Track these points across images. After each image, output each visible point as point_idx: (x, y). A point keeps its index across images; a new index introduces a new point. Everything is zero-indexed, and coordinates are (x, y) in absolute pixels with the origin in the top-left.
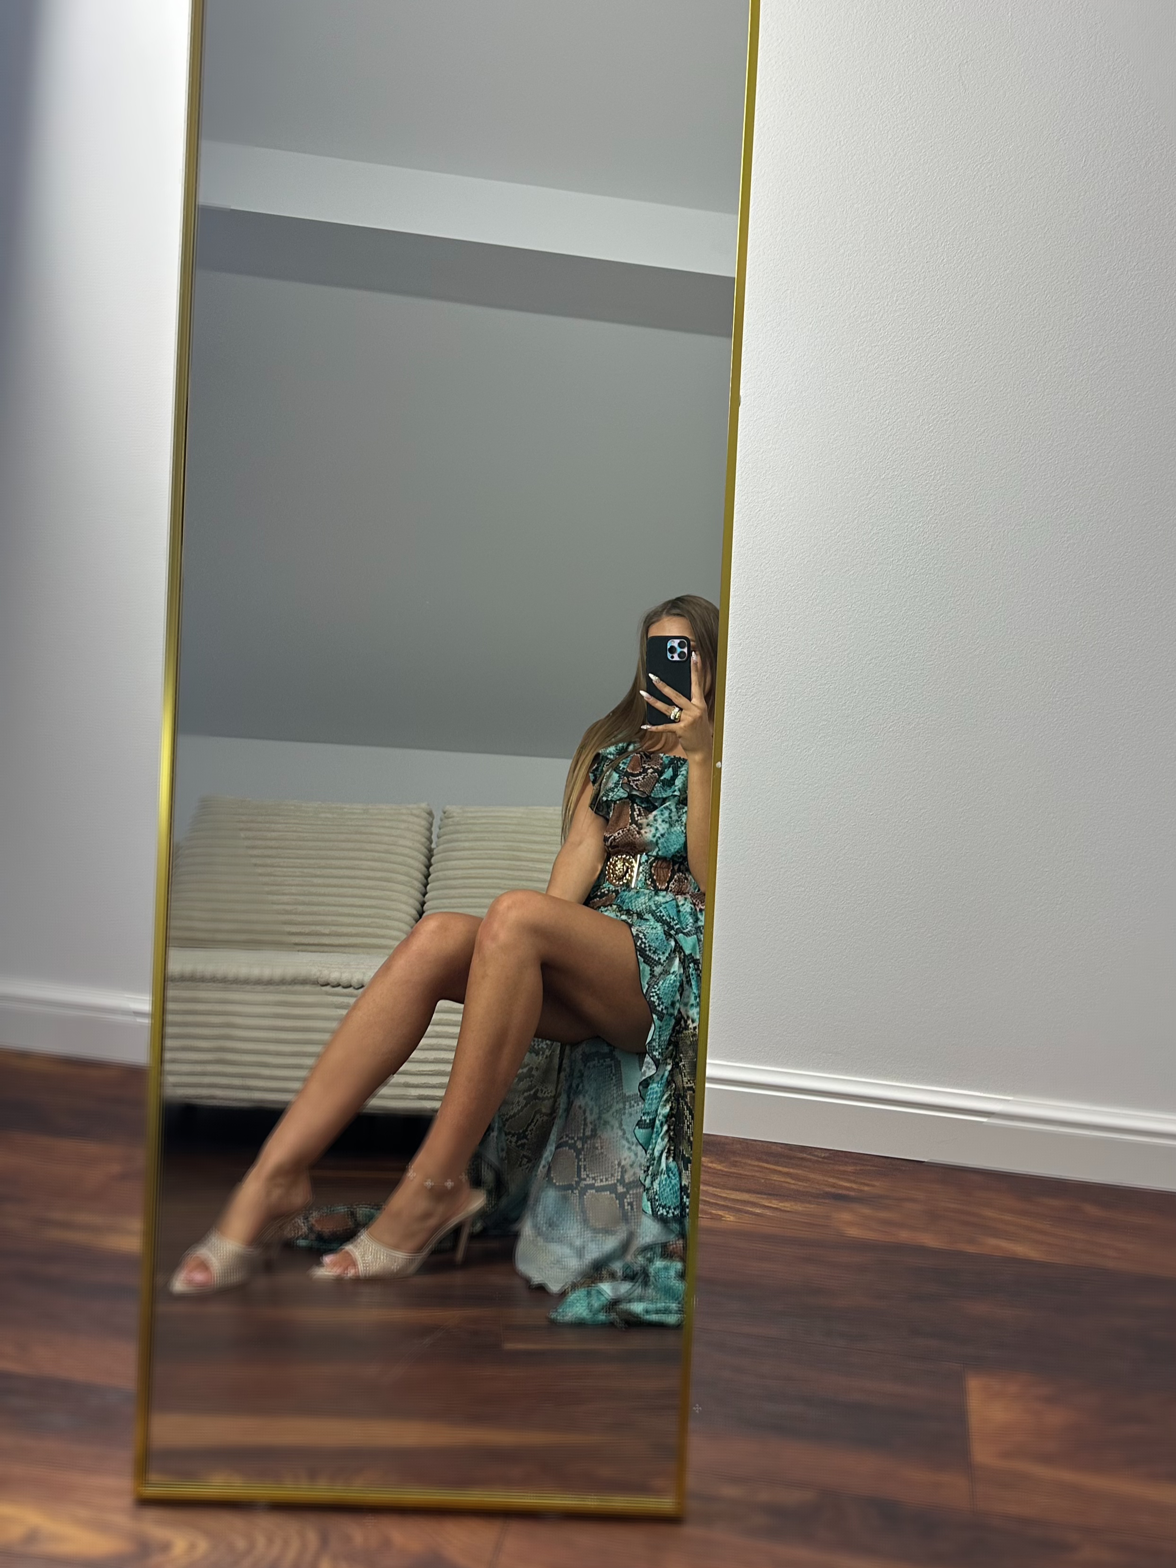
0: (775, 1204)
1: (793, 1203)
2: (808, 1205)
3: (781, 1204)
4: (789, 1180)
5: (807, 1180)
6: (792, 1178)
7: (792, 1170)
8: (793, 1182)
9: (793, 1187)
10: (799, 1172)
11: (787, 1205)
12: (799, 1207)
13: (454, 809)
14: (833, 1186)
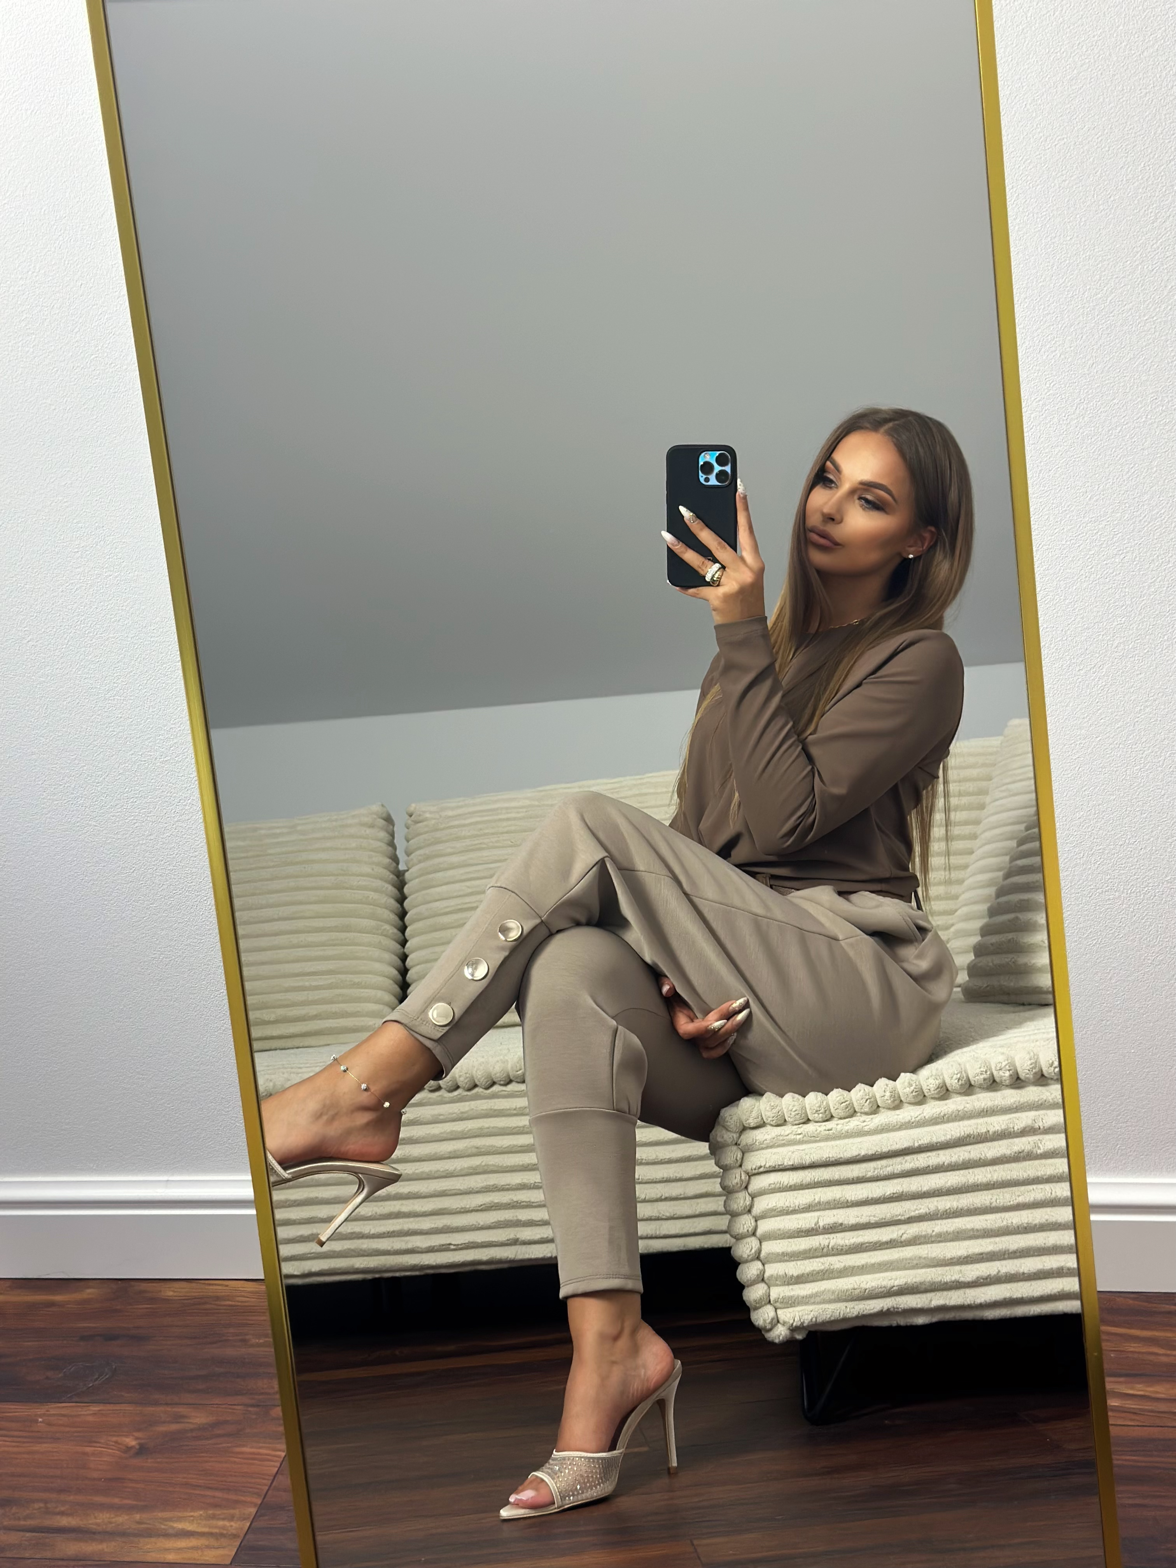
13: (426, 809)
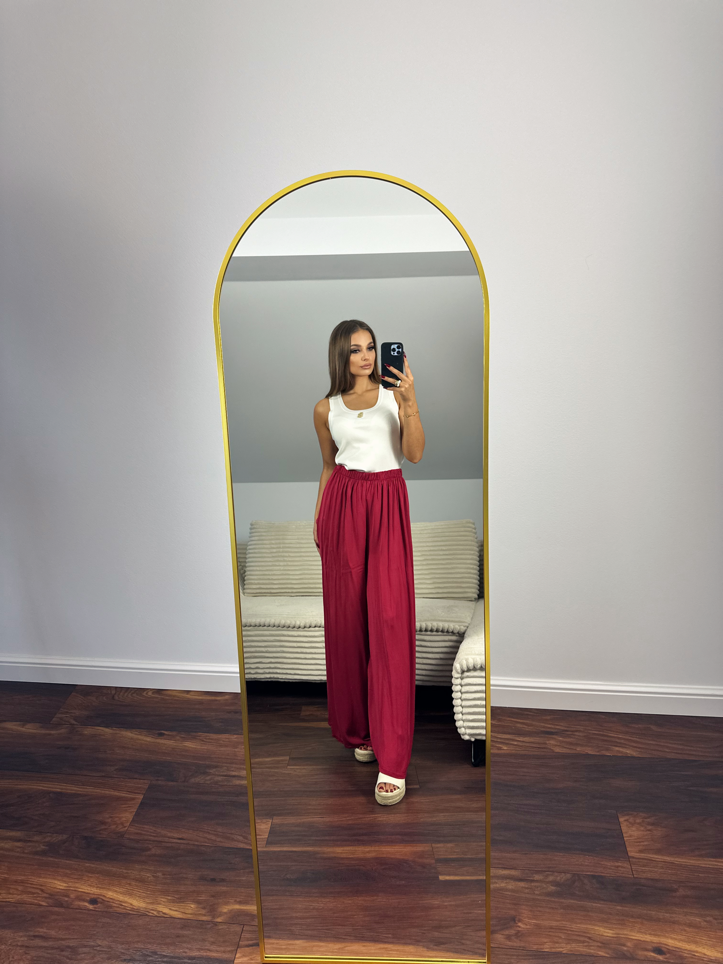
0: (521, 739)
1: (529, 738)
2: (535, 738)
3: (524, 739)
4: (524, 726)
5: (531, 725)
6: (526, 725)
7: (524, 721)
8: (526, 727)
9: (527, 729)
10: (528, 721)
11: (526, 739)
12: (532, 739)
14: (544, 727)
